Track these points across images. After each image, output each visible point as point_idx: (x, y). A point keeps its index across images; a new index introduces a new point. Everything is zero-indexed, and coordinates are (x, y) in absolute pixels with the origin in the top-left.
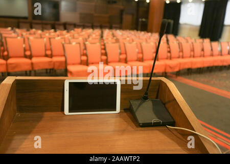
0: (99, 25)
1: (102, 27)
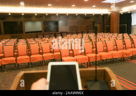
1: (82, 33)
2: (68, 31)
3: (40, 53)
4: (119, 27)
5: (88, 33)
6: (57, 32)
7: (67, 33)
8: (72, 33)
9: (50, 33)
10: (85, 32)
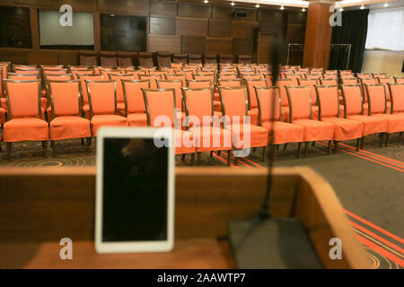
0: (215, 56)
1: (219, 60)
2: (176, 50)
3: (83, 114)
4: (328, 50)
5: (236, 61)
6: (141, 53)
7: (173, 58)
8: (188, 60)
9: (120, 53)
10: (226, 60)
